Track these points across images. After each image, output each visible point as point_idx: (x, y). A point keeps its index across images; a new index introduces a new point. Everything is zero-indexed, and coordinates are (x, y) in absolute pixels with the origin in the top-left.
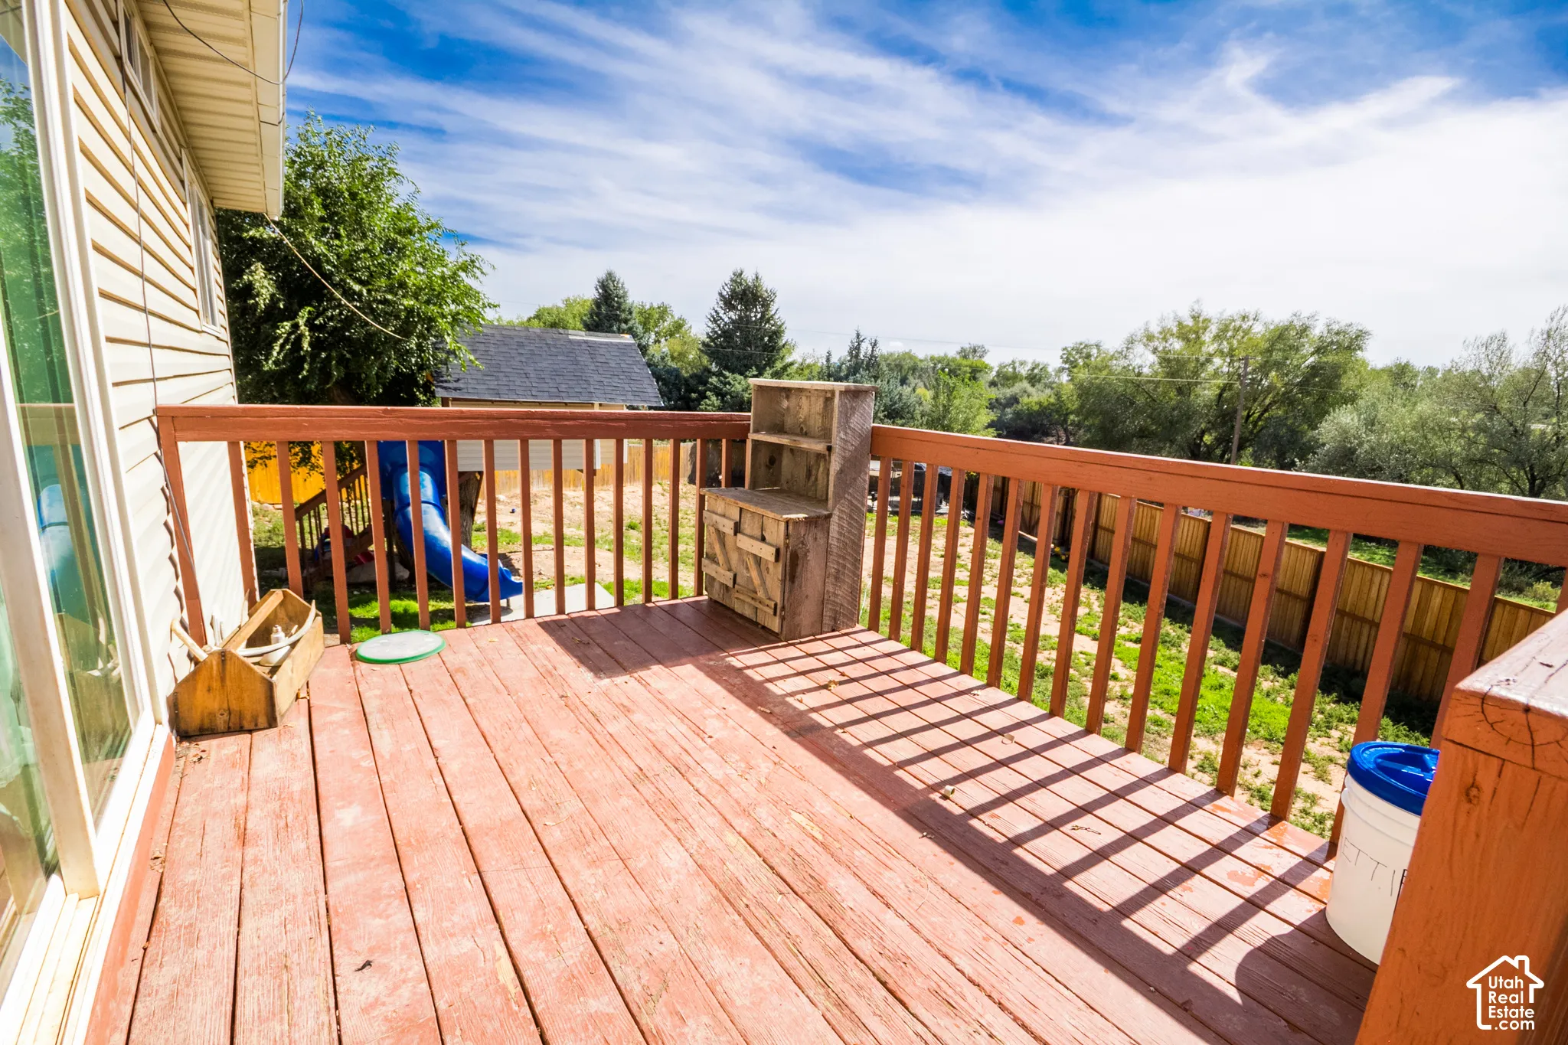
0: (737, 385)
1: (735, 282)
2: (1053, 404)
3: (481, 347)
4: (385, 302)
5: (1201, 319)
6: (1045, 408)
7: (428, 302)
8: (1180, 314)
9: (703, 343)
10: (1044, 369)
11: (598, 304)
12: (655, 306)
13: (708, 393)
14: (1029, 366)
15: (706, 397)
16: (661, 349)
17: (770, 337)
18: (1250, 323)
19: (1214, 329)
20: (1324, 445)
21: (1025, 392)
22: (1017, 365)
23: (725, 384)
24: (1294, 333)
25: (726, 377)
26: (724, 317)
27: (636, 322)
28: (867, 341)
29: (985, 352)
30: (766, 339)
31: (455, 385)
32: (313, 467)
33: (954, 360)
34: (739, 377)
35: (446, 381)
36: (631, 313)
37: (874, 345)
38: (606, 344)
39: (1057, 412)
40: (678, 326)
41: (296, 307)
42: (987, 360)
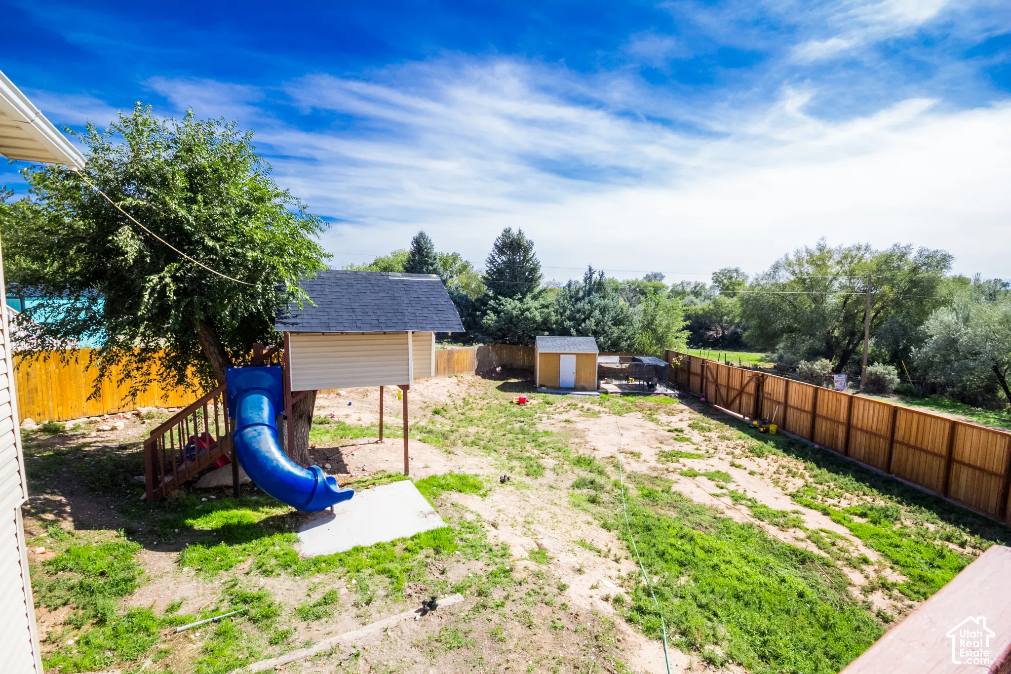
0: (508, 306)
1: (506, 236)
2: (712, 310)
3: (318, 288)
4: (236, 255)
5: (825, 251)
6: (707, 312)
7: (273, 254)
8: (810, 248)
9: (484, 278)
10: (703, 287)
11: (413, 254)
12: (450, 254)
13: (488, 311)
14: (692, 286)
15: (487, 314)
16: (455, 282)
17: (530, 272)
18: (862, 252)
19: (837, 257)
20: (931, 336)
21: (692, 302)
22: (685, 285)
23: (500, 305)
24: (895, 258)
25: (500, 300)
26: (498, 260)
27: (438, 264)
28: (596, 273)
29: (662, 277)
30: (527, 273)
31: (293, 320)
32: (189, 385)
33: (642, 282)
34: (509, 300)
35: (286, 318)
36: (435, 259)
37: (602, 275)
38: (418, 282)
39: (715, 314)
40: (465, 267)
41: (162, 262)
42: (664, 282)
